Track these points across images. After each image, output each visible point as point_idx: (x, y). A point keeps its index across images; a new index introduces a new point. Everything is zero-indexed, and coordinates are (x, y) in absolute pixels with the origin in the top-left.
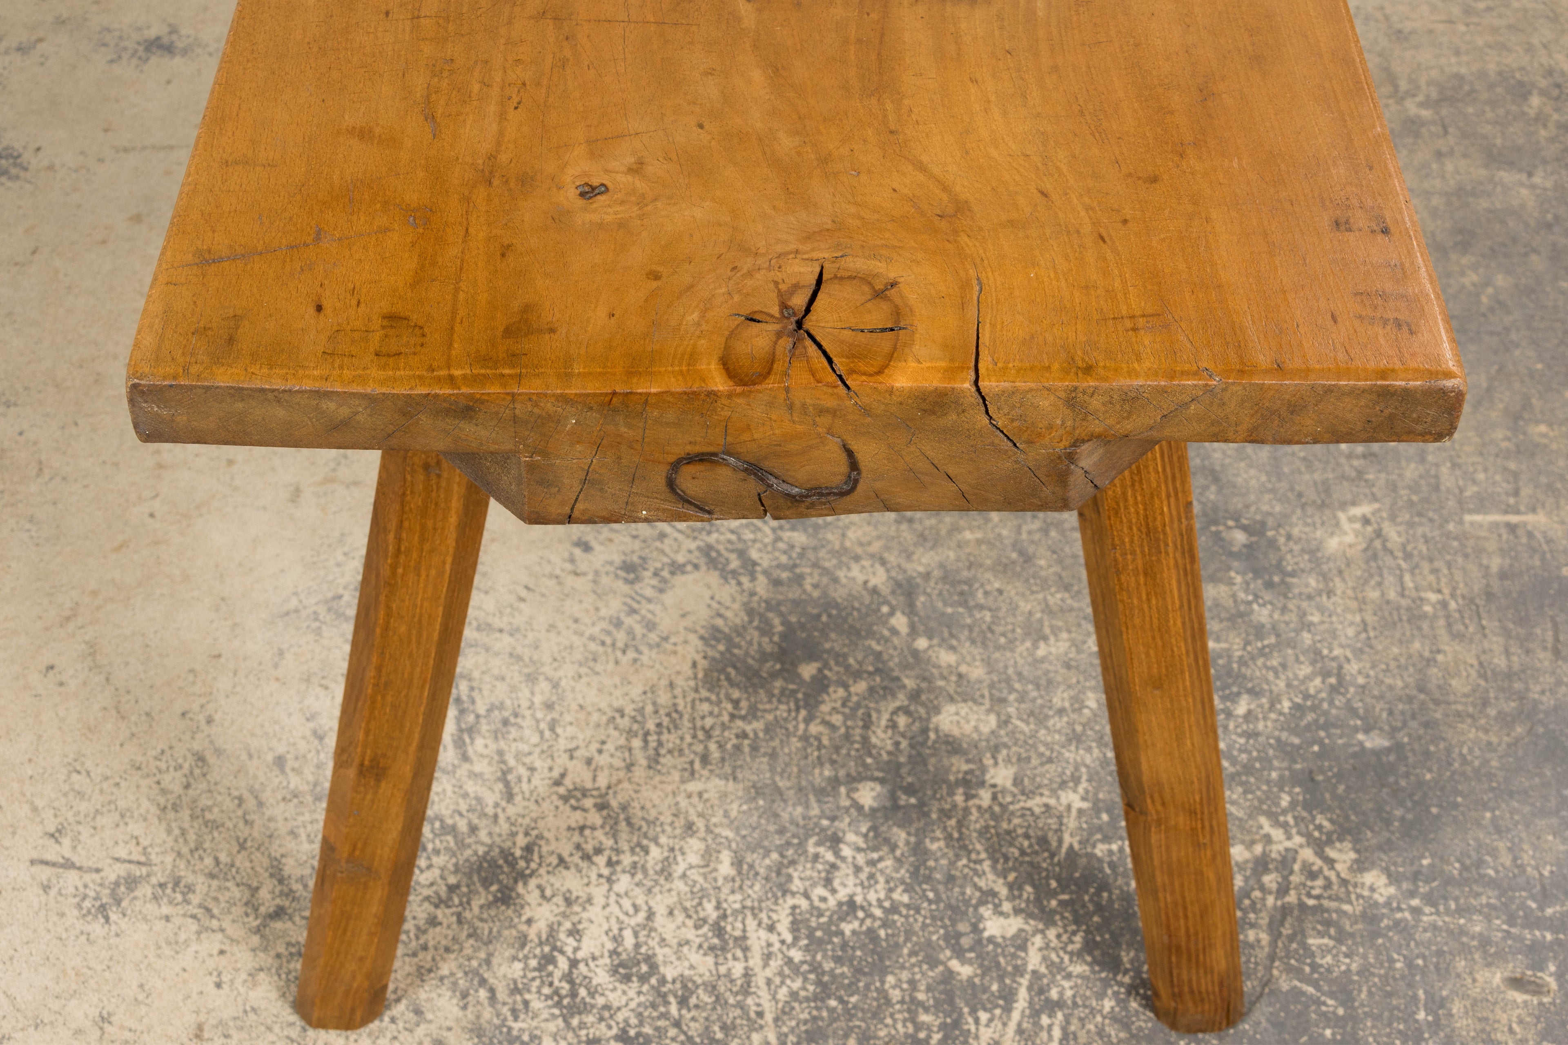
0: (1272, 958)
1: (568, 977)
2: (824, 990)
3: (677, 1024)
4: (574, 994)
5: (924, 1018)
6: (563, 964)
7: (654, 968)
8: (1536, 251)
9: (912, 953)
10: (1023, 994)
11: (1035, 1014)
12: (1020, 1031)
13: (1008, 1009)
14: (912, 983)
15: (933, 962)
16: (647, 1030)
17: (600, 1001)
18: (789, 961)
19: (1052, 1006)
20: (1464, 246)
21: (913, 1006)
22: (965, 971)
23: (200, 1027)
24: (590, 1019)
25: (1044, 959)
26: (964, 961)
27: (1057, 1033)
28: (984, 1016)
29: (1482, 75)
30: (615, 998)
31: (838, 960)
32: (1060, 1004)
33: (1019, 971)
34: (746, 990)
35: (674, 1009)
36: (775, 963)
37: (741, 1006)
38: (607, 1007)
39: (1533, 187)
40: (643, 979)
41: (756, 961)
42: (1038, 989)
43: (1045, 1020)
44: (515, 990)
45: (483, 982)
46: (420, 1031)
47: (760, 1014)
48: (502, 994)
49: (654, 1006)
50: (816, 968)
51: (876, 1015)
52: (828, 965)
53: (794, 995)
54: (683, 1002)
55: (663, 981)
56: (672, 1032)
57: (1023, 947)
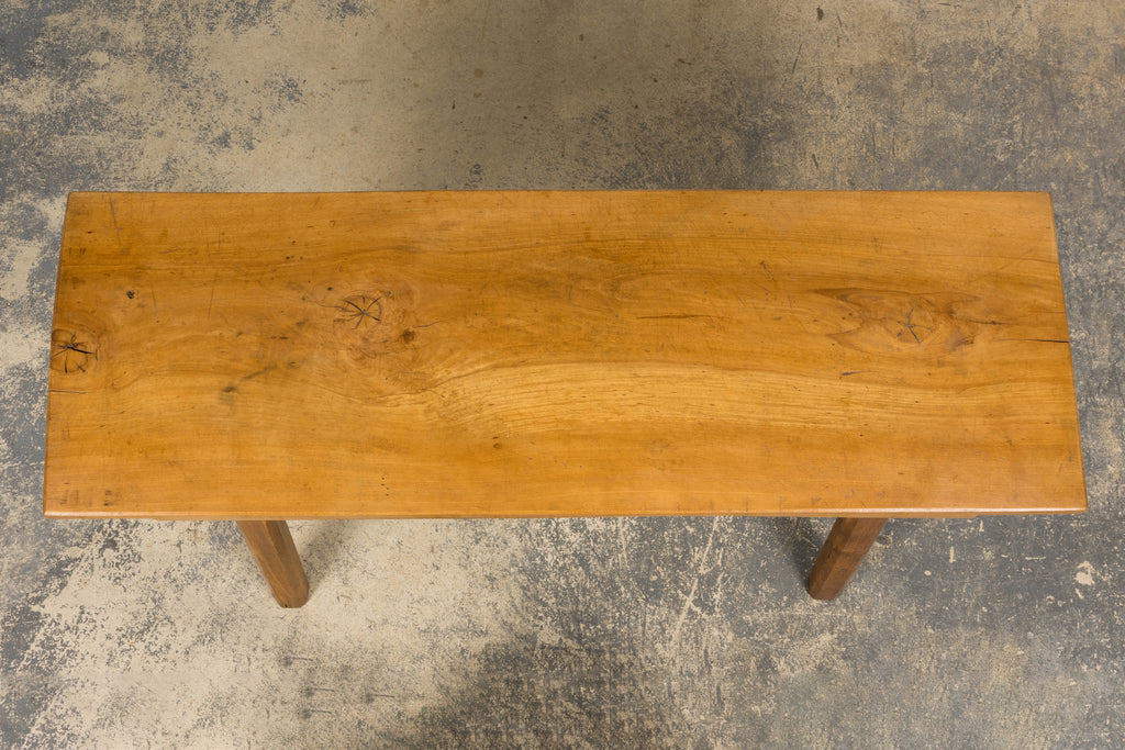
0: (797, 527)
1: (556, 530)
2: (643, 537)
3: (593, 550)
4: (558, 537)
5: (677, 549)
6: (554, 524)
7: (585, 526)
8: (957, 166)
9: (674, 523)
10: (710, 540)
11: (714, 548)
12: (708, 555)
13: (705, 546)
14: (673, 534)
15: (680, 526)
16: (583, 552)
17: (567, 540)
18: (631, 525)
19: (720, 545)
20: (927, 162)
21: (673, 544)
22: (691, 530)
23: (433, 547)
24: (564, 547)
25: (719, 526)
26: (691, 526)
27: (721, 556)
28: (697, 549)
29: (956, 44)
30: (572, 539)
31: (648, 525)
32: (722, 545)
33: (710, 531)
34: (616, 537)
35: (592, 543)
36: (627, 526)
37: (614, 542)
38: (569, 542)
39: (964, 123)
40: (582, 531)
41: (620, 525)
42: (716, 539)
43: (717, 551)
44: (538, 535)
45: (527, 531)
46: (507, 550)
47: (621, 546)
48: (534, 537)
49: (585, 542)
50: (640, 528)
51: (660, 548)
52: (644, 527)
53: (633, 538)
54: (595, 541)
55: (588, 532)
56: (592, 553)
57: (712, 521)
